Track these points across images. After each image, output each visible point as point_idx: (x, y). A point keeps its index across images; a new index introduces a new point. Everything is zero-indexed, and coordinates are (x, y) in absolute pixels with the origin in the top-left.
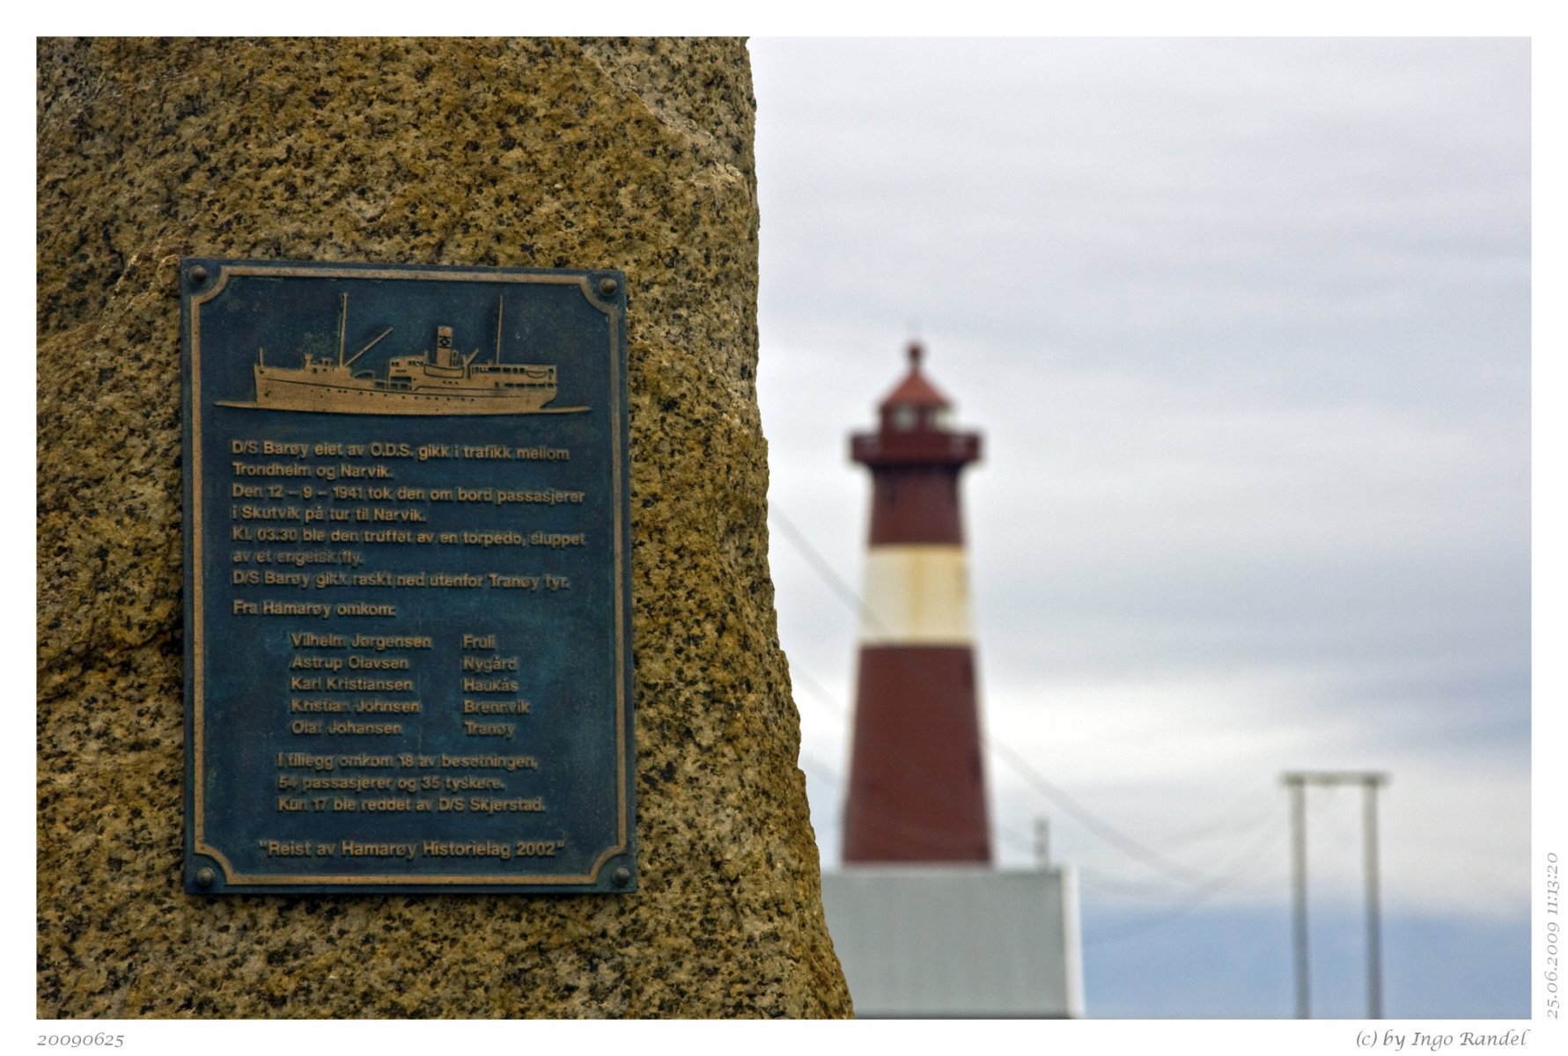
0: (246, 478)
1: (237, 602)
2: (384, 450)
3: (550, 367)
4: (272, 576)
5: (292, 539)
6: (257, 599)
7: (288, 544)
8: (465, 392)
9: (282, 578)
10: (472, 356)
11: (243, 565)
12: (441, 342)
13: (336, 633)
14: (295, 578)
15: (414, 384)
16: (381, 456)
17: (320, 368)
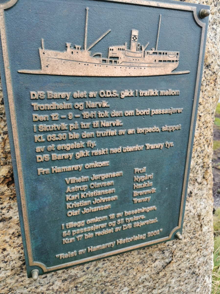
0: (40, 111)
1: (39, 169)
2: (106, 93)
3: (177, 52)
4: (55, 156)
5: (64, 138)
6: (49, 166)
7: (62, 141)
8: (142, 65)
9: (60, 156)
10: (147, 46)
11: (41, 153)
12: (133, 38)
13: (85, 175)
14: (66, 155)
15: (120, 61)
16: (104, 97)
17: (75, 51)
